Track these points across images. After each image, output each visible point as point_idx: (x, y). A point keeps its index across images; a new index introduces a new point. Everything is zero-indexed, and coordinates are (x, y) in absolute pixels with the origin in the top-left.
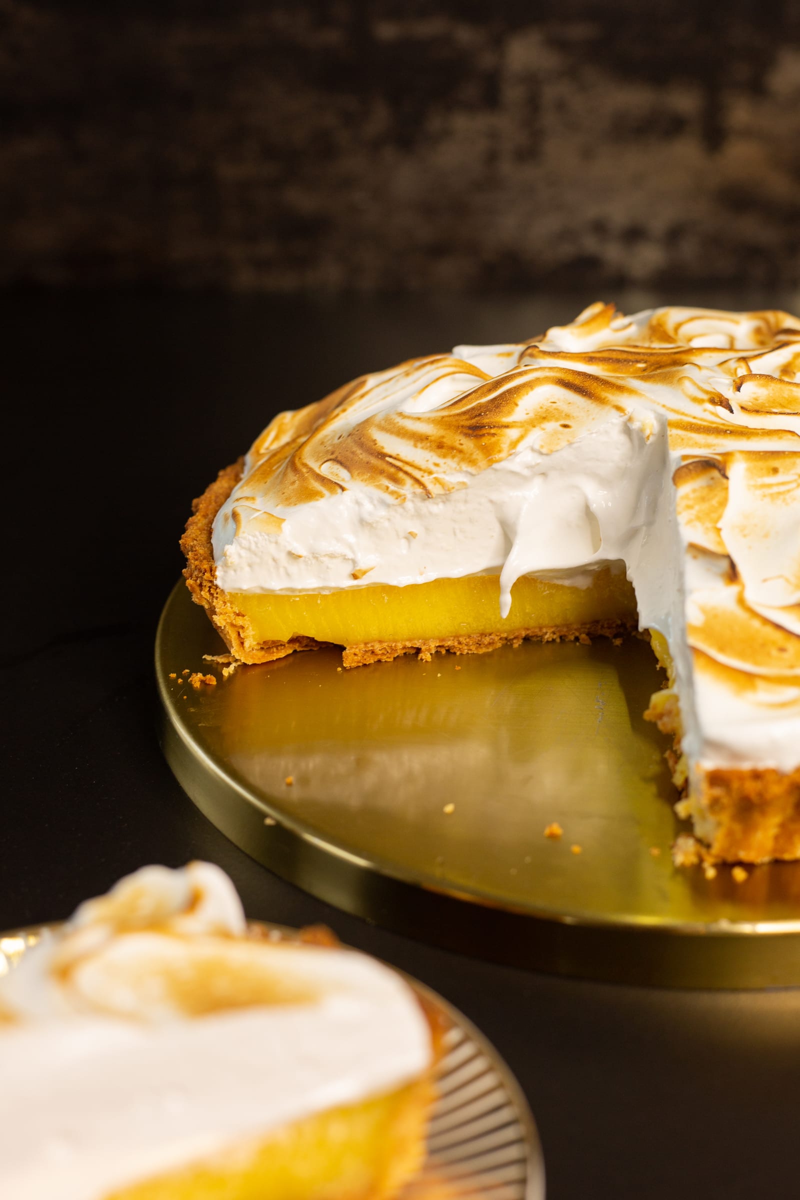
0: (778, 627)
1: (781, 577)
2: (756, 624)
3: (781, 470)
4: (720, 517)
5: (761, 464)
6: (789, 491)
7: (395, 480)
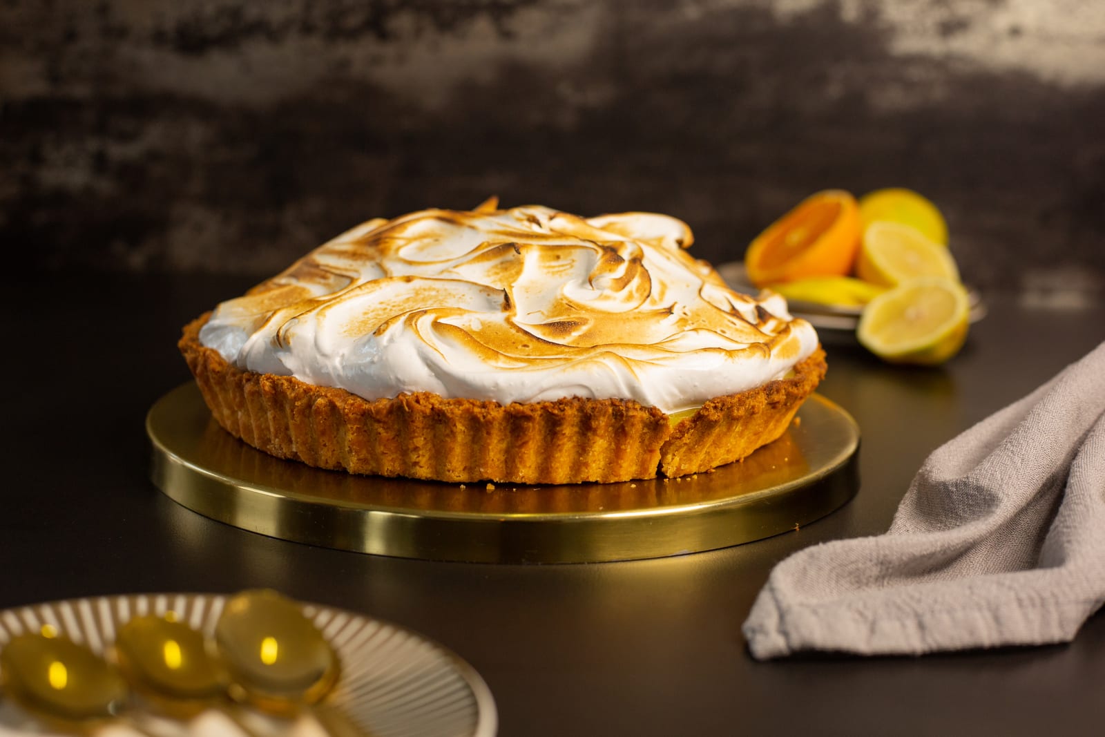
0: (526, 333)
1: (539, 311)
2: (513, 331)
3: (562, 257)
4: (514, 281)
5: (550, 253)
6: (564, 270)
7: (324, 277)
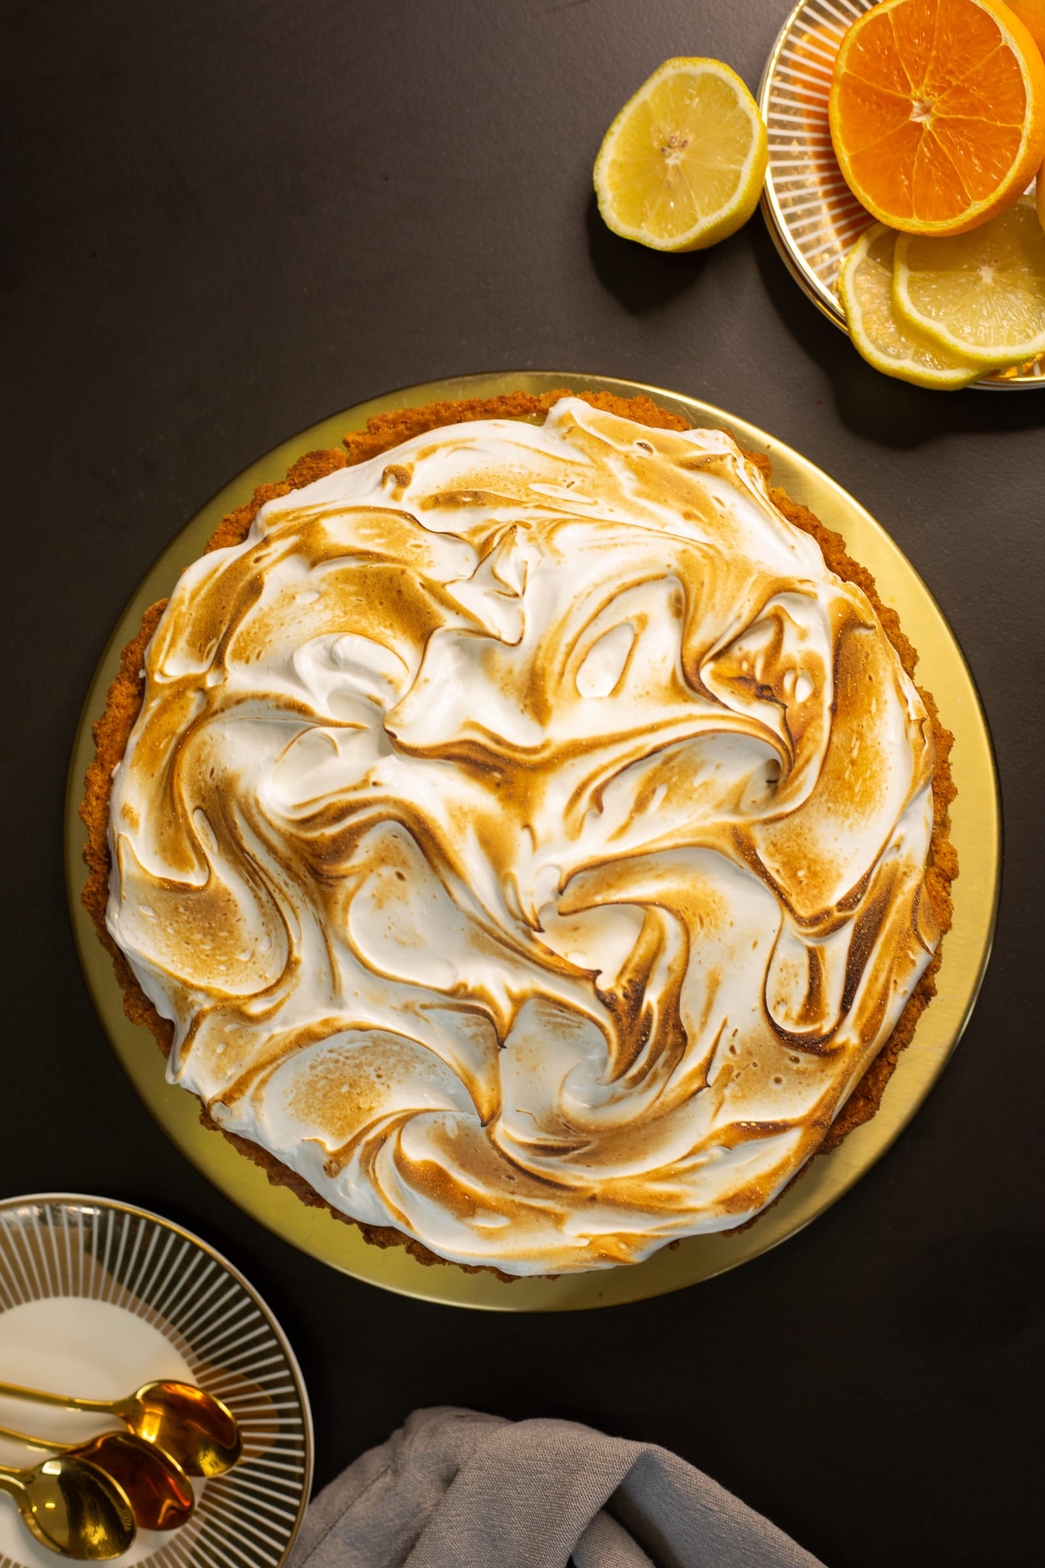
1: (531, 1114)
6: (570, 1026)
7: (252, 878)
